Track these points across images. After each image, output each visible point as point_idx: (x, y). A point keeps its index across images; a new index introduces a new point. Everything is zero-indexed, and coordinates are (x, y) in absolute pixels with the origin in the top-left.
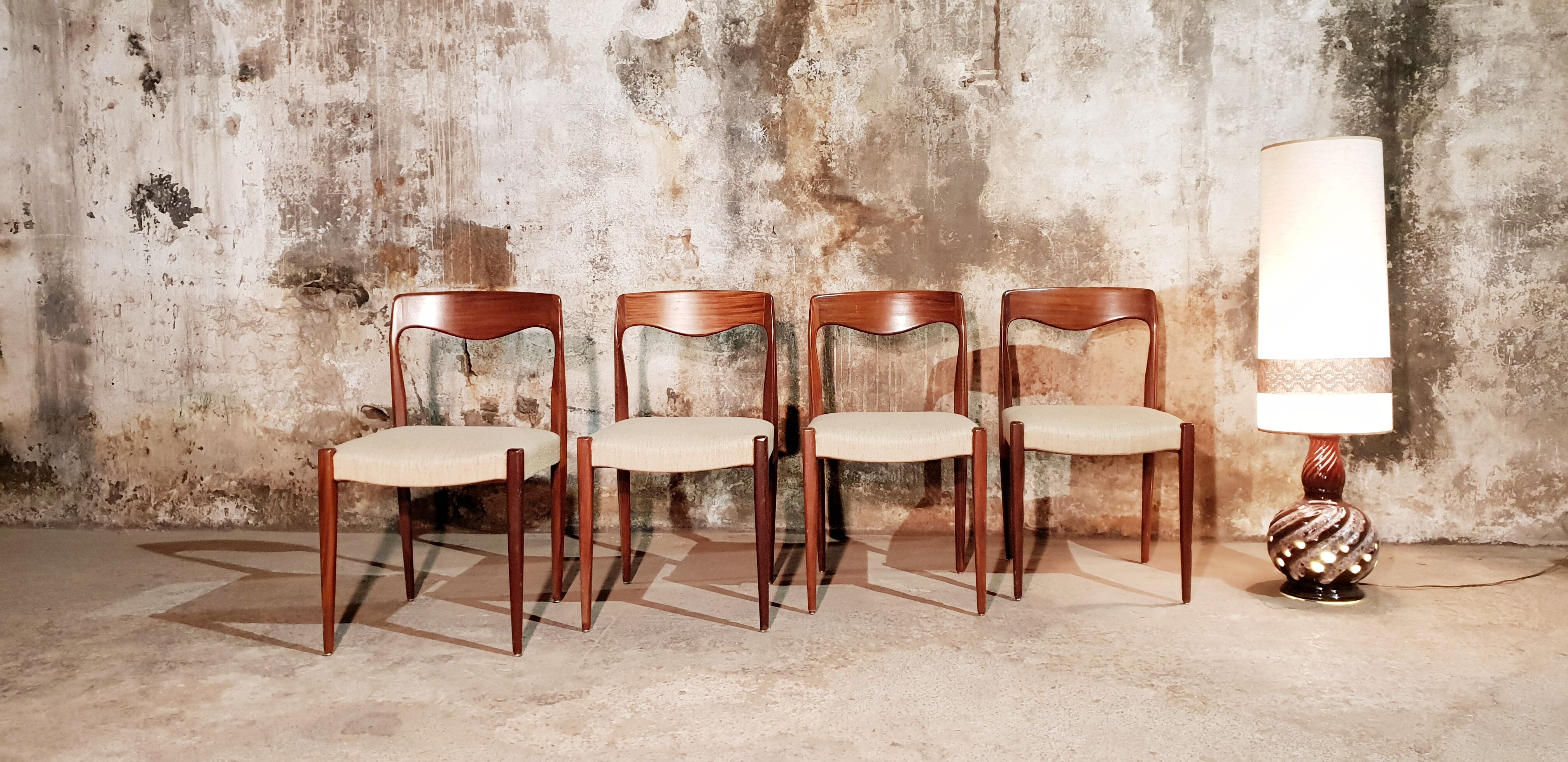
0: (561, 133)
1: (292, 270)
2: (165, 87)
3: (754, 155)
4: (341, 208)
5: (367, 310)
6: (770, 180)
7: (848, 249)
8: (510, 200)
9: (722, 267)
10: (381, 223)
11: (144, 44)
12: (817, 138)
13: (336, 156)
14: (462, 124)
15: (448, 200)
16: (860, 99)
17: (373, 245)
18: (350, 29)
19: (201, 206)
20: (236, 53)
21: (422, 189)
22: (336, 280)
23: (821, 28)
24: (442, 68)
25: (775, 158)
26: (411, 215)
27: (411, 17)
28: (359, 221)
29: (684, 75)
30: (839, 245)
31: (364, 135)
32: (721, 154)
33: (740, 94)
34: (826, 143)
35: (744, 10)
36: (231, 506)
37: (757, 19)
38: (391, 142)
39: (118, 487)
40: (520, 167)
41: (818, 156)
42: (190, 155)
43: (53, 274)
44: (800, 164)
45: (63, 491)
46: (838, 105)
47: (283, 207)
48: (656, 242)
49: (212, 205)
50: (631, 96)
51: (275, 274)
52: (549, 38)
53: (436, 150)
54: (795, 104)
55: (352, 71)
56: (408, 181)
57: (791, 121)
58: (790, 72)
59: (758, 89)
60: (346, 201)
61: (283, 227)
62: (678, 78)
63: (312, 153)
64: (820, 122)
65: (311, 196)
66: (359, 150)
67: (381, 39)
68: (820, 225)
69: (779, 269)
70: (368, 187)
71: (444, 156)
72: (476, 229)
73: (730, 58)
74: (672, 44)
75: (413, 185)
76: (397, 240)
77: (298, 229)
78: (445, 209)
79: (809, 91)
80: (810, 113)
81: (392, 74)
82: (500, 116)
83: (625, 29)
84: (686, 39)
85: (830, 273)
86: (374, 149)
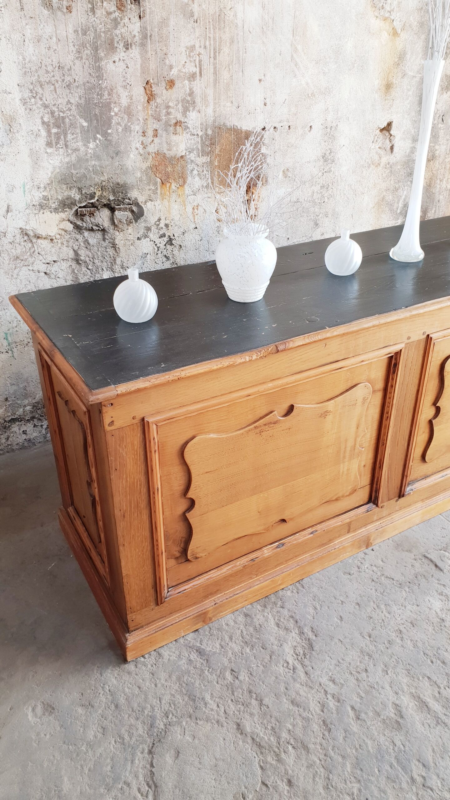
1: (64, 193)
5: (143, 225)
8: (267, 101)
10: (150, 133)
13: (102, 55)
14: (229, 15)
15: (215, 104)
17: (145, 157)
21: (191, 94)
22: (112, 198)
26: (181, 122)
28: (130, 131)
36: (28, 427)
40: (278, 65)
47: (46, 119)
51: (45, 198)
53: (205, 47)
56: (178, 84)
60: (116, 110)
63: (74, 49)
65: (78, 105)
66: (127, 46)
70: (139, 92)
71: (212, 55)
72: (237, 133)
75: (183, 87)
76: (168, 150)
77: (66, 146)
78: (212, 114)
86: (143, 45)
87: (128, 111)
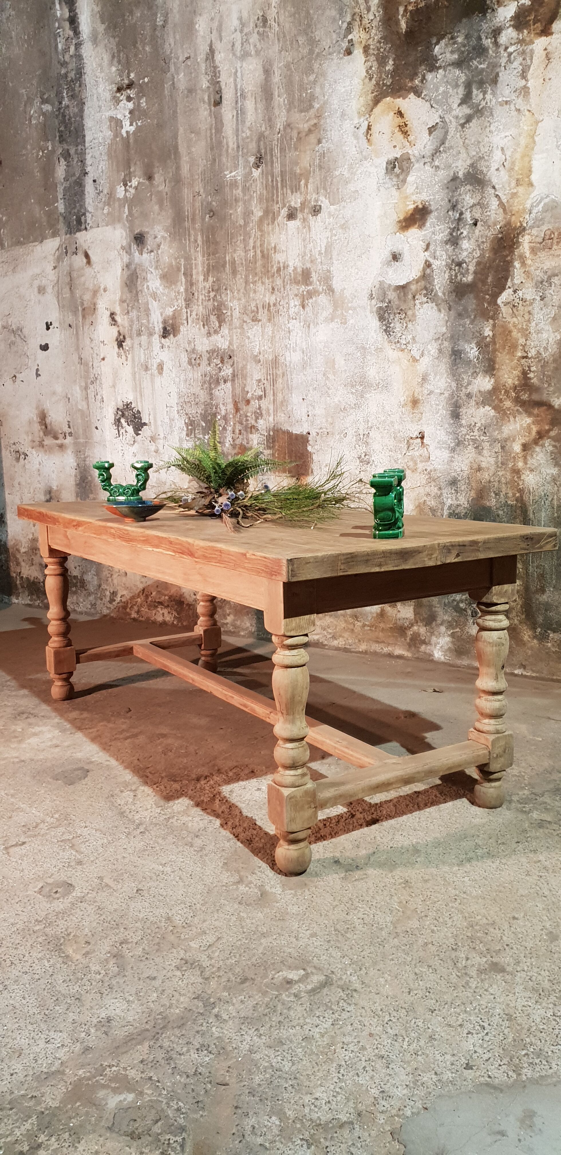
0: (340, 362)
2: (127, 345)
3: (472, 371)
4: (216, 421)
6: (482, 390)
7: (543, 446)
8: (310, 413)
9: (446, 461)
10: (237, 431)
11: (118, 318)
12: (519, 354)
13: (213, 386)
14: (282, 359)
15: (274, 415)
16: (554, 319)
17: (234, 446)
18: (218, 297)
19: (147, 422)
20: (161, 320)
21: (260, 408)
23: (524, 262)
24: (269, 320)
25: (486, 372)
26: (254, 426)
27: (252, 285)
28: (226, 430)
29: (421, 311)
30: (536, 442)
31: (227, 371)
32: (447, 371)
33: (462, 322)
34: (526, 357)
35: (465, 254)
36: (165, 611)
37: (475, 260)
38: (242, 375)
39: (114, 594)
40: (315, 389)
41: (520, 369)
42: (141, 388)
43: (82, 464)
44: (506, 376)
45: (89, 594)
46: (537, 325)
47: (187, 421)
48: (401, 442)
49: (152, 421)
50: (385, 330)
52: (333, 291)
53: (267, 379)
54: (502, 326)
55: (220, 326)
56: (252, 402)
57: (499, 342)
58: (499, 301)
59: (475, 317)
60: (219, 417)
61: (187, 435)
62: (417, 313)
63: (201, 385)
64: (522, 341)
65: (201, 414)
66: (225, 382)
67: (235, 302)
68: (521, 425)
69: (488, 463)
70: (230, 407)
71: (272, 384)
72: (289, 434)
73: (454, 294)
74: (413, 287)
75: (255, 404)
77: (195, 436)
78: (273, 421)
79: (514, 315)
80: (515, 334)
81: (241, 327)
82: (303, 353)
83: (382, 279)
84: (423, 282)
85: (528, 466)
86: (233, 380)
87: (225, 418)
